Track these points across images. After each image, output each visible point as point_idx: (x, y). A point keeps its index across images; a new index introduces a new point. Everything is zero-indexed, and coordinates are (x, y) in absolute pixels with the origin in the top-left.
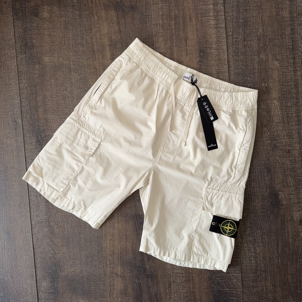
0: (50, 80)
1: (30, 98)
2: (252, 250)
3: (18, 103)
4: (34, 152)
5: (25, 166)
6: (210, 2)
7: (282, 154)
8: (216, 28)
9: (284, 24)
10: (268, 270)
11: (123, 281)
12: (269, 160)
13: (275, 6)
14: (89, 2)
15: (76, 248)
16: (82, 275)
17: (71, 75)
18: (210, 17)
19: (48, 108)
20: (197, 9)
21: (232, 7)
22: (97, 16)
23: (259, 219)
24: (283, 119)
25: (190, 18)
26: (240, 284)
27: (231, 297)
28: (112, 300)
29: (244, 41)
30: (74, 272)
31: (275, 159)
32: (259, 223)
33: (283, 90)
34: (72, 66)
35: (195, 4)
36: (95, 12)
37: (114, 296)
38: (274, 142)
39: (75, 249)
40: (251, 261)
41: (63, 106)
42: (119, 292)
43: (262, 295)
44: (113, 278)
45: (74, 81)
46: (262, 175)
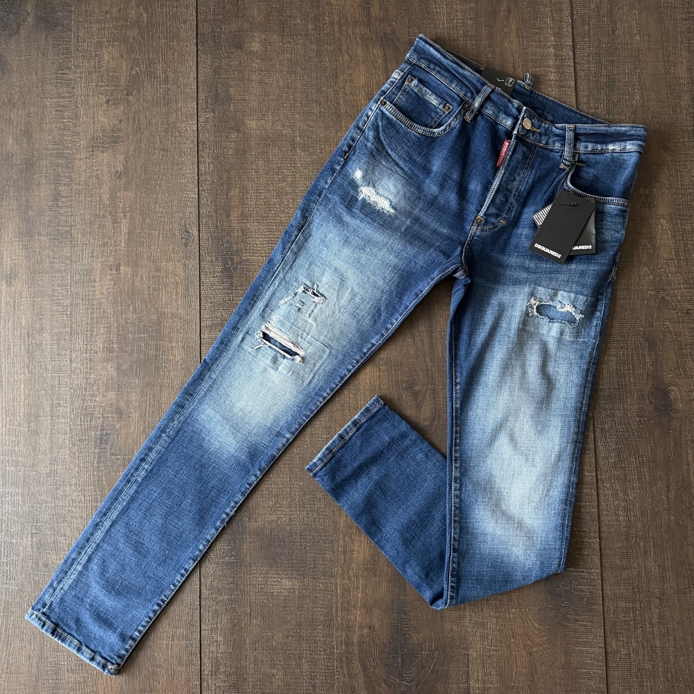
0: (256, 161)
1: (217, 191)
2: (621, 494)
3: (194, 198)
4: (218, 289)
5: (199, 314)
6: (549, 44)
7: (675, 316)
8: (560, 87)
9: (679, 89)
10: (649, 535)
11: (370, 543)
12: (652, 326)
13: (664, 57)
14: (336, 30)
15: (283, 474)
16: (291, 528)
17: (294, 155)
18: (548, 67)
19: (249, 210)
20: (527, 53)
21: (589, 56)
22: (348, 54)
23: (633, 435)
24: (677, 252)
25: (514, 68)
26: (596, 560)
27: (579, 585)
28: (347, 582)
29: (609, 114)
30: (276, 522)
31: (663, 325)
32: (634, 443)
33: (678, 202)
34: (298, 138)
35: (523, 44)
36: (344, 48)
37: (352, 575)
38: (662, 294)
39: (282, 476)
40: (618, 515)
41: (277, 208)
42: (361, 566)
43: (639, 585)
44: (351, 537)
45: (299, 165)
46: (639, 354)
